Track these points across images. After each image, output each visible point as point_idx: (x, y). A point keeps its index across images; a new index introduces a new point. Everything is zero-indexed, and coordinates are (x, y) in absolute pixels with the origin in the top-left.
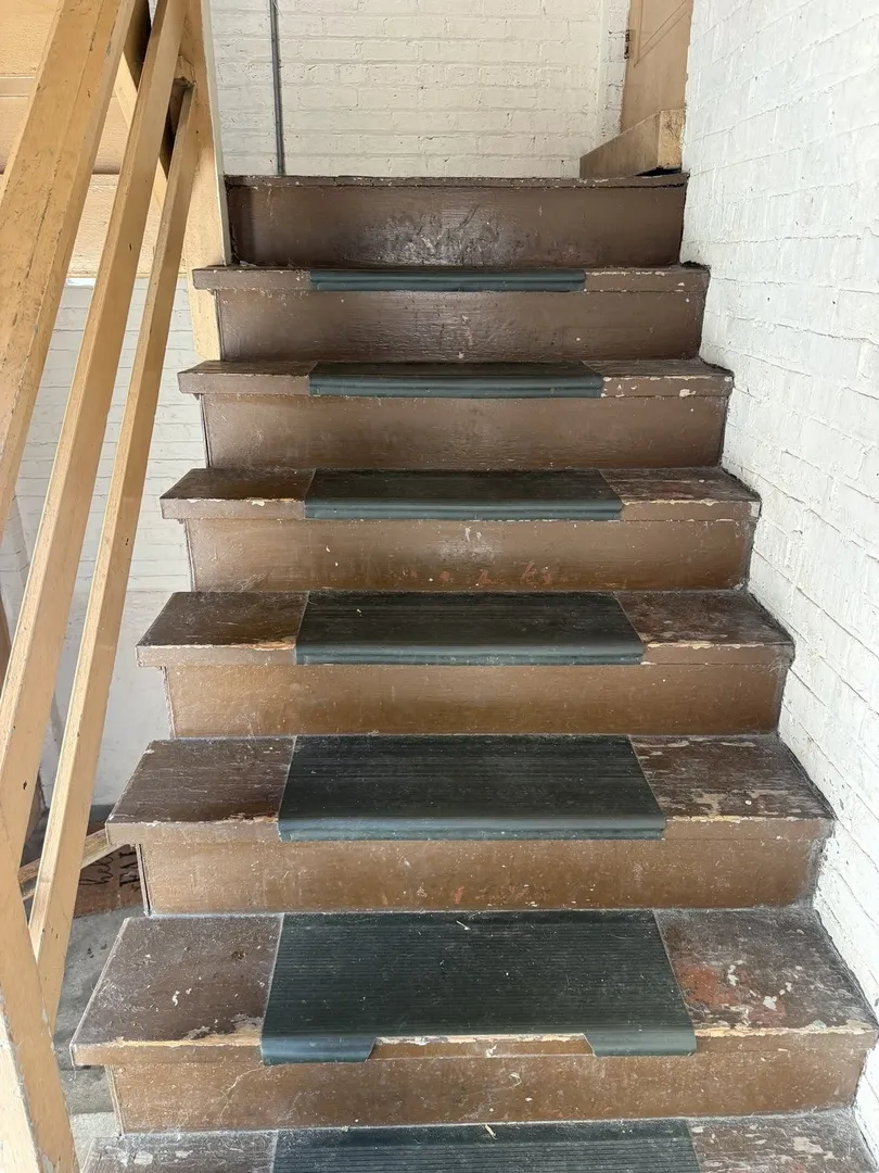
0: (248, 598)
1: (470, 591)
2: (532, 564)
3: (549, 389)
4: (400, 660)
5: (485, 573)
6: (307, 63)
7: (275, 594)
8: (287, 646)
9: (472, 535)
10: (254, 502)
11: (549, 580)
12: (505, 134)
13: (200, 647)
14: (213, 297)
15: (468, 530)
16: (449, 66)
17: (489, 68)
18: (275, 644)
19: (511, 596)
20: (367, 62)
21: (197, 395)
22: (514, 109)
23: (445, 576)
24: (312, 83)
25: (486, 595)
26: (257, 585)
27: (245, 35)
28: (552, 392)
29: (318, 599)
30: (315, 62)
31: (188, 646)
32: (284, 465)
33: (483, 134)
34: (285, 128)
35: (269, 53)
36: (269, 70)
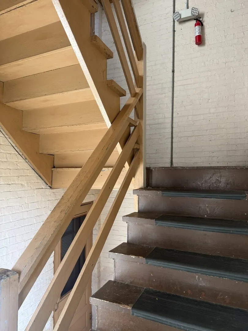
0: (128, 286)
1: (198, 299)
2: (220, 294)
3: (230, 231)
4: (164, 322)
5: (203, 293)
6: (180, 137)
7: (135, 287)
8: (129, 308)
9: (199, 278)
10: (132, 256)
11: (228, 301)
12: (235, 150)
13: (106, 301)
14: (138, 196)
15: (197, 277)
16: (218, 135)
17: (230, 135)
18: (126, 306)
19: (213, 305)
20: (195, 136)
21: (127, 222)
22: (239, 144)
23: (189, 292)
24: (181, 142)
25: (203, 302)
26: (131, 283)
27: (165, 133)
28: (231, 232)
29: (147, 291)
30: (182, 137)
31: (103, 300)
32: (147, 244)
33: (229, 151)
34: (173, 152)
35: (170, 136)
36: (170, 140)
